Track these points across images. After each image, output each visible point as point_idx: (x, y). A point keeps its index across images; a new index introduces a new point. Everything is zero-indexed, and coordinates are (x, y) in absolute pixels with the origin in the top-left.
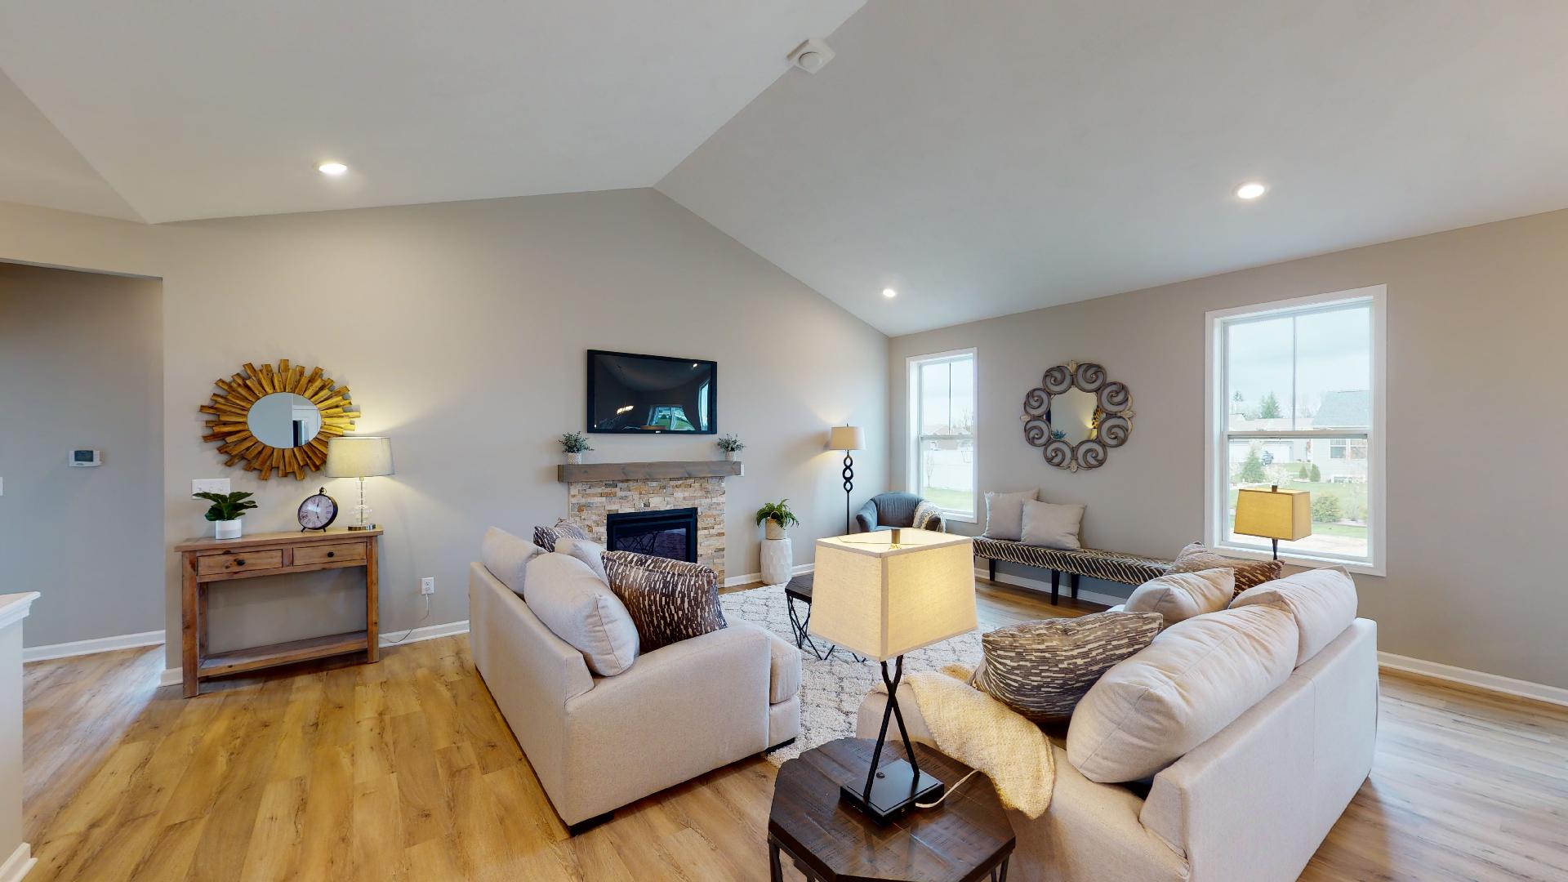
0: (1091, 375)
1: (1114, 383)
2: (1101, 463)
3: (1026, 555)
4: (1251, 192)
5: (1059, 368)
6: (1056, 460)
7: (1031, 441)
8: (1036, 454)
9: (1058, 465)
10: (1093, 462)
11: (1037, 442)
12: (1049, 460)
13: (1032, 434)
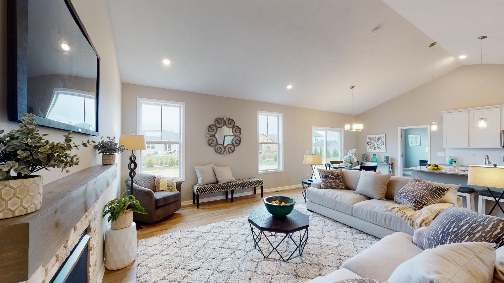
0: (230, 123)
1: (238, 126)
2: (233, 151)
3: (223, 187)
4: (289, 87)
5: (220, 119)
6: (219, 151)
7: (210, 145)
8: (212, 149)
9: (219, 153)
10: (230, 151)
11: (212, 145)
12: (216, 152)
13: (210, 142)
